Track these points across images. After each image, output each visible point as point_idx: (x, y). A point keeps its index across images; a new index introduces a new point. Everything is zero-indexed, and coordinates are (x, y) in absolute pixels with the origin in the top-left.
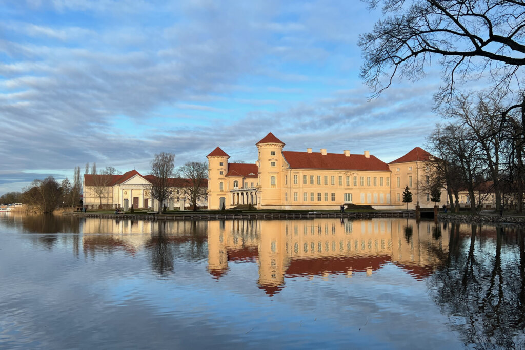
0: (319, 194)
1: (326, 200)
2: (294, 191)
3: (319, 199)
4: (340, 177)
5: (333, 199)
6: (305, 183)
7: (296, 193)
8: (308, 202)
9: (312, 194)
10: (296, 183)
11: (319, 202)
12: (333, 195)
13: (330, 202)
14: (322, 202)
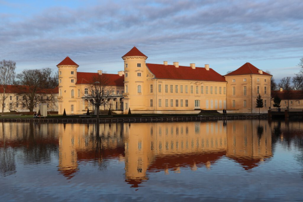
0: (177, 101)
1: (182, 106)
2: (158, 98)
3: (177, 105)
4: (192, 86)
5: (187, 105)
6: (166, 91)
7: (160, 100)
8: (169, 108)
9: (172, 100)
10: (160, 91)
11: (177, 107)
12: (187, 101)
13: (184, 108)
14: (179, 108)
